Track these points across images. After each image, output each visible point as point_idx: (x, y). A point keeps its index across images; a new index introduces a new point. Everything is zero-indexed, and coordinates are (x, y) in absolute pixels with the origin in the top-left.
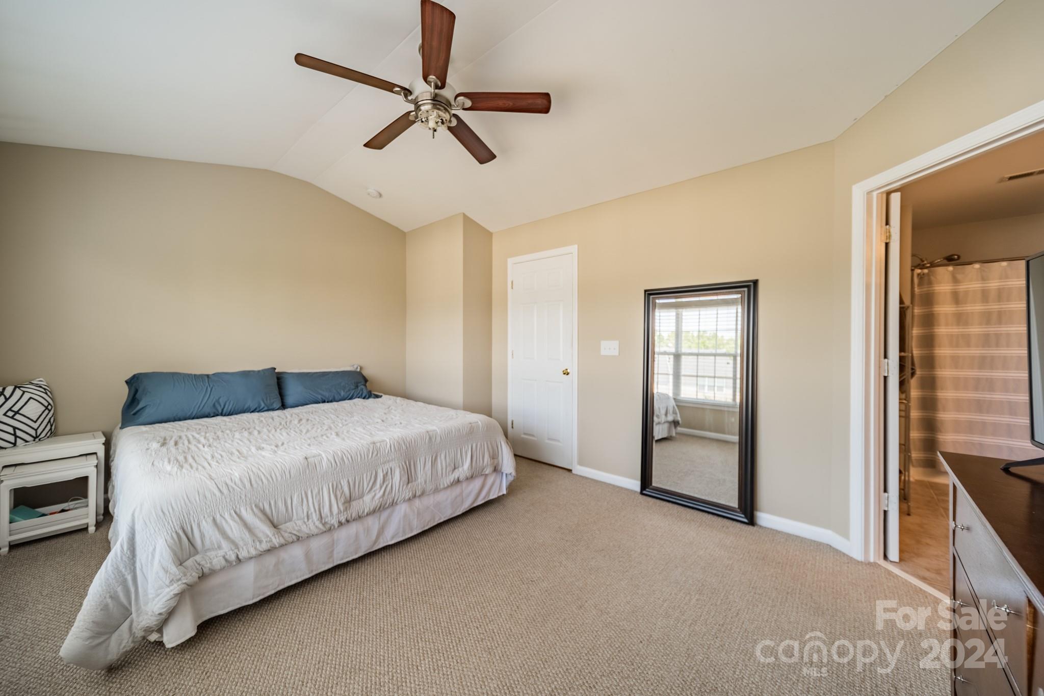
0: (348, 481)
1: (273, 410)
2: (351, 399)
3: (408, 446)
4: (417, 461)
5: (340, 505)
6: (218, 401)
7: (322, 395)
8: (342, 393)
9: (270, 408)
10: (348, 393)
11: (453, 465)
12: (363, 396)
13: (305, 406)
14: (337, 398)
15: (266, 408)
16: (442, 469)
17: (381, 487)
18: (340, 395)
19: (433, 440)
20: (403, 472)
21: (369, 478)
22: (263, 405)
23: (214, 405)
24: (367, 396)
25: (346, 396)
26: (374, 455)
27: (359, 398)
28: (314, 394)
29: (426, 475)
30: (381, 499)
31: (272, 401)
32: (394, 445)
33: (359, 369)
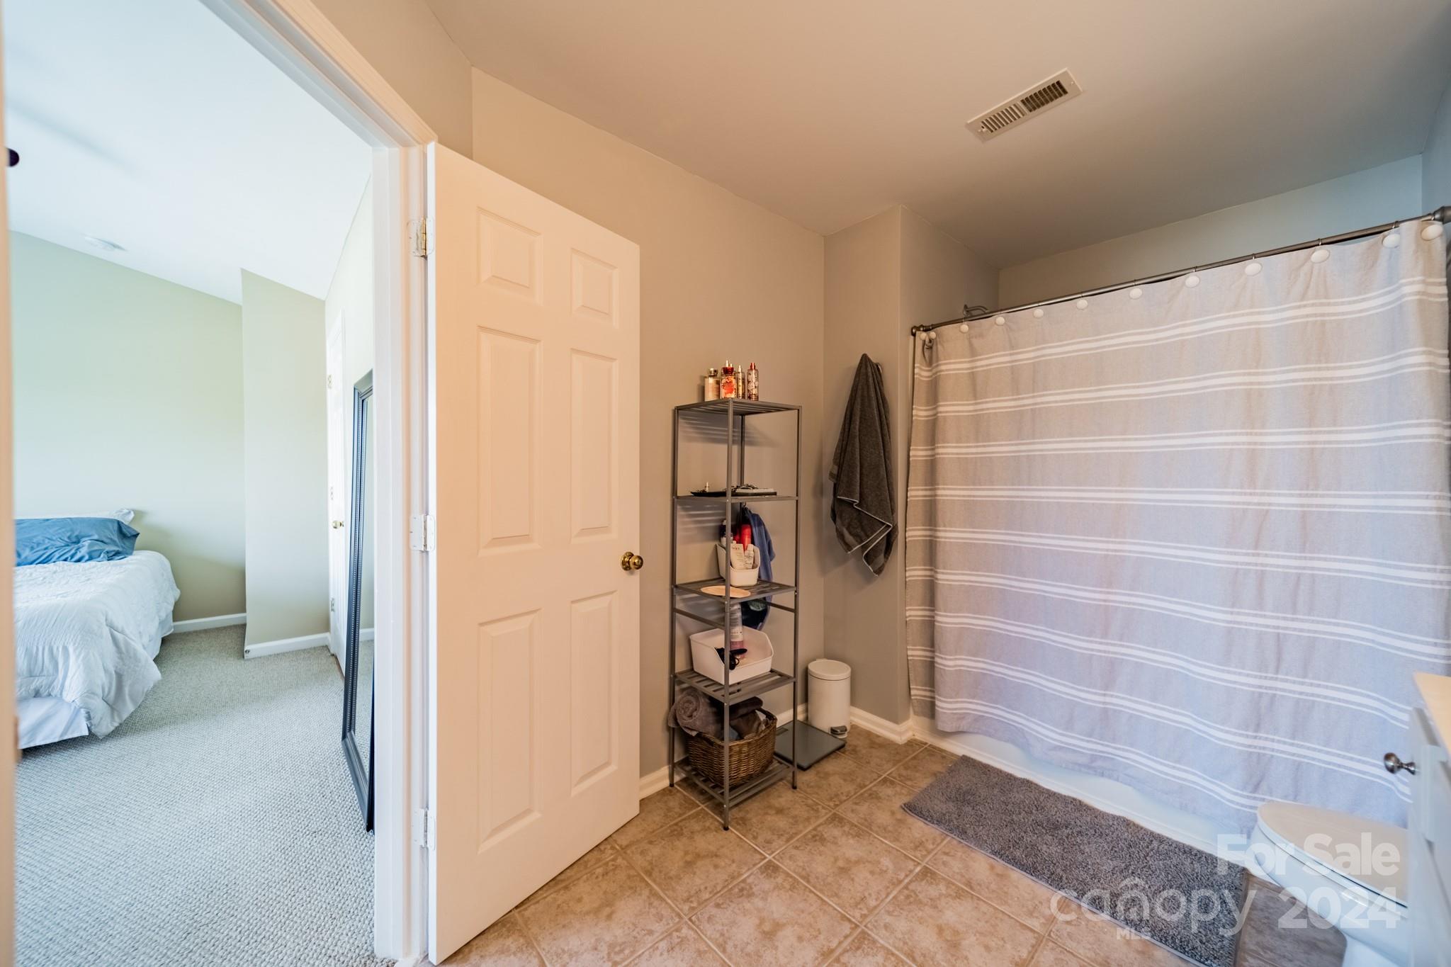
33: (132, 515)
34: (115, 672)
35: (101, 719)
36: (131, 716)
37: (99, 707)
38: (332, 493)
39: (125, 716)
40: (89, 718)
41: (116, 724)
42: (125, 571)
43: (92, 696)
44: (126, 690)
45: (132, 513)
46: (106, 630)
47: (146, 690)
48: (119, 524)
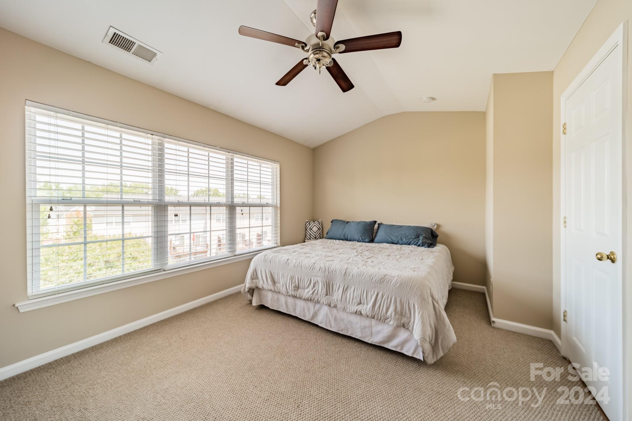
0: (298, 277)
1: (365, 242)
2: (409, 244)
3: (330, 272)
4: (334, 284)
5: (292, 288)
6: (345, 233)
7: (391, 239)
8: (404, 240)
9: (364, 241)
10: (408, 240)
11: (359, 300)
12: (418, 244)
13: (382, 244)
14: (400, 242)
15: (362, 241)
16: (350, 298)
17: (312, 289)
18: (402, 240)
19: (348, 275)
20: (323, 286)
21: (307, 280)
22: (361, 239)
23: (344, 235)
24: (421, 245)
25: (406, 242)
26: (311, 269)
27: (415, 245)
28: (388, 238)
29: (338, 296)
30: (311, 295)
31: (365, 237)
32: (322, 269)
33: (436, 227)
34: (435, 327)
35: (428, 354)
36: (442, 357)
37: (427, 346)
38: (565, 222)
39: (439, 357)
40: (423, 353)
41: (435, 360)
42: (435, 257)
43: (425, 341)
44: (440, 341)
45: (436, 225)
46: (430, 299)
47: (449, 346)
48: (432, 230)
